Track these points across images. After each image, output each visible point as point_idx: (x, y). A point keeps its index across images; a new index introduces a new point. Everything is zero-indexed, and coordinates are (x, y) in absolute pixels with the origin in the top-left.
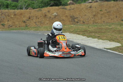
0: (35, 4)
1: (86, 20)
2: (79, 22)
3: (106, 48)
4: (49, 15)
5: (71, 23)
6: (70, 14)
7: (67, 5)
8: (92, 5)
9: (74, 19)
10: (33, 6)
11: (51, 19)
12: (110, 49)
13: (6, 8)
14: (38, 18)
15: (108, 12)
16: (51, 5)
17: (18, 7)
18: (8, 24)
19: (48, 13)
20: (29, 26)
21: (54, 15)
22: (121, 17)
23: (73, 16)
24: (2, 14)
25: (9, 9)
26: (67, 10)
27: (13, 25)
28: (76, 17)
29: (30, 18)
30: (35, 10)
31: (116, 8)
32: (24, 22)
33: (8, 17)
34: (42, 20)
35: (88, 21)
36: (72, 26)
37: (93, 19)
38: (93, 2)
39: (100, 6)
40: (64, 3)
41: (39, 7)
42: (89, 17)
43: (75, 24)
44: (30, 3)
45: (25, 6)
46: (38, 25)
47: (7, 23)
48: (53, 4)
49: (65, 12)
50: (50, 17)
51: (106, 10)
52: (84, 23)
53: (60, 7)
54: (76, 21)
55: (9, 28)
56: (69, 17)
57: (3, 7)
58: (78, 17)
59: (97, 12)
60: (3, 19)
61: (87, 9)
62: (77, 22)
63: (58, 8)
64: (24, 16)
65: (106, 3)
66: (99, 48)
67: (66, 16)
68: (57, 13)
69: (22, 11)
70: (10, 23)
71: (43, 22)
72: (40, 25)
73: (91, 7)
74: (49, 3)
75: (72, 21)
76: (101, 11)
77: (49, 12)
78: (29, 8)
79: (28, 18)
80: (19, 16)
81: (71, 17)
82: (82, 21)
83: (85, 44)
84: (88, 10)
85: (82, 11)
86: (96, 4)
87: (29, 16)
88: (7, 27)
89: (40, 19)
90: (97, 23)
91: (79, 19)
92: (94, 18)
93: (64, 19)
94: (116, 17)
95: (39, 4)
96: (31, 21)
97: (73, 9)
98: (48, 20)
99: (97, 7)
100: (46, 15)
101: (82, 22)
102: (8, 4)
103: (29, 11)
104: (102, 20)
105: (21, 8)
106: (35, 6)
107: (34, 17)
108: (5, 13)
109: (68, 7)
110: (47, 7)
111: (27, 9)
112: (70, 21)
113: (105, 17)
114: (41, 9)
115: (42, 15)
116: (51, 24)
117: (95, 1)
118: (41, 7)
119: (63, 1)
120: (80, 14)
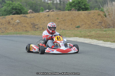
2: (39, 28)
4: (12, 22)
6: (31, 21)
8: (50, 14)
9: (34, 26)
11: (14, 25)
15: (63, 20)
16: (13, 13)
19: (11, 20)
21: (16, 22)
22: (75, 24)
23: (34, 23)
26: (28, 18)
28: (36, 24)
31: (70, 17)
38: (50, 11)
39: (56, 15)
40: (24, 12)
43: (36, 31)
46: (3, 31)
48: (15, 13)
50: (14, 24)
51: (62, 18)
52: (43, 29)
54: (36, 28)
56: (30, 24)
58: (38, 24)
59: (54, 20)
62: (38, 29)
63: (20, 16)
65: (62, 12)
67: (28, 23)
68: (19, 20)
71: (7, 28)
72: (5, 30)
73: (48, 16)
74: (11, 11)
76: (57, 19)
81: (32, 24)
82: (42, 27)
85: (41, 19)
86: (52, 13)
89: (4, 25)
91: (39, 26)
93: (26, 26)
94: (71, 24)
95: (2, 13)
97: (33, 17)
98: (12, 26)
99: (54, 16)
100: (9, 22)
101: (41, 29)
104: (59, 26)
109: (28, 15)
110: (10, 15)
112: (31, 28)
113: (62, 24)
114: (4, 17)
115: (6, 22)
116: (15, 30)
117: (52, 10)
118: (4, 15)
119: (23, 10)
120: (39, 22)
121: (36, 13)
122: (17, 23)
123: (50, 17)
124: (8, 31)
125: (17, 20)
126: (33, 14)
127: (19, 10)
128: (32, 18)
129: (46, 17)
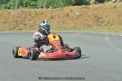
1: (111, 20)
2: (103, 22)
6: (94, 14)
7: (90, 5)
8: (116, 4)
9: (98, 19)
11: (74, 18)
14: (61, 18)
16: (72, 4)
18: (29, 23)
19: (70, 13)
21: (76, 15)
23: (97, 16)
24: (23, 13)
27: (35, 25)
28: (100, 17)
29: (52, 18)
30: (57, 10)
33: (28, 16)
34: (64, 20)
35: (113, 22)
37: (118, 20)
38: (117, 1)
42: (114, 17)
46: (61, 25)
47: (27, 22)
48: (75, 3)
49: (89, 12)
52: (109, 23)
53: (82, 6)
54: (100, 22)
55: (30, 27)
56: (92, 17)
58: (102, 16)
63: (81, 8)
64: (46, 16)
67: (90, 16)
68: (79, 12)
70: (31, 22)
71: (65, 22)
72: (63, 24)
73: (115, 7)
78: (50, 7)
79: (50, 18)
80: (40, 15)
81: (95, 17)
82: (107, 21)
84: (112, 10)
85: (106, 10)
86: (120, 3)
87: (51, 15)
88: (28, 26)
89: (62, 19)
91: (103, 19)
93: (87, 19)
96: (54, 20)
97: (97, 9)
98: (71, 20)
99: (121, 7)
100: (68, 15)
102: (27, 2)
103: (51, 11)
107: (56, 16)
108: (26, 12)
110: (68, 6)
111: (48, 8)
112: (93, 22)
115: (64, 15)
116: (74, 24)
118: (61, 6)
120: (104, 14)
121: (99, 3)
122: (77, 16)
123: (116, 8)
124: (66, 26)
125: (78, 12)
126: (96, 5)
128: (95, 10)
129: (112, 9)
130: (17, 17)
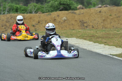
0: (45, 8)
1: (95, 25)
2: (88, 26)
3: (112, 54)
4: (58, 19)
5: (81, 27)
6: (80, 19)
7: (77, 10)
8: (102, 9)
10: (43, 10)
11: (60, 23)
12: (116, 55)
13: (15, 12)
15: (117, 17)
16: (60, 9)
17: (27, 11)
19: (57, 18)
20: (38, 30)
21: (63, 19)
23: (83, 21)
24: (12, 17)
25: (19, 13)
26: (76, 14)
28: (85, 21)
29: (39, 22)
30: (45, 15)
32: (34, 26)
35: (97, 26)
36: (80, 30)
37: (102, 24)
38: (103, 7)
39: (109, 11)
40: (74, 8)
41: (49, 11)
42: (99, 22)
43: (84, 29)
44: (39, 7)
45: (35, 11)
48: (63, 8)
49: (75, 17)
50: (60, 22)
51: (115, 15)
52: (93, 27)
53: (70, 11)
54: (85, 26)
56: (78, 22)
57: (13, 11)
58: (87, 21)
59: (106, 17)
60: (12, 23)
61: (96, 13)
62: (87, 27)
63: (67, 13)
64: (33, 20)
66: (105, 54)
67: (76, 20)
68: (66, 17)
69: (31, 15)
73: (100, 12)
74: (58, 7)
75: (82, 25)
76: (110, 15)
77: (58, 16)
78: (38, 12)
79: (38, 22)
80: (28, 20)
81: (80, 21)
82: (91, 25)
83: (91, 50)
85: (92, 15)
86: (105, 8)
87: (39, 20)
90: (107, 27)
91: (88, 23)
92: (104, 23)
93: (73, 24)
95: (48, 8)
96: (41, 25)
97: (83, 14)
98: (57, 25)
99: (106, 12)
100: (55, 19)
101: (91, 27)
102: (17, 7)
103: (39, 15)
104: (112, 24)
105: (31, 13)
106: (45, 10)
107: (43, 21)
108: (15, 17)
109: (77, 12)
110: (57, 11)
111: (37, 13)
112: (79, 26)
113: (115, 21)
114: (50, 13)
115: (51, 19)
116: (60, 28)
117: (105, 5)
118: (50, 11)
119: (72, 5)
120: (89, 19)
121: (86, 8)
122: (63, 21)
123: (101, 13)
125: (64, 17)
126: (83, 10)
127: (68, 5)
128: (81, 15)
129: (98, 14)
130: (6, 22)
